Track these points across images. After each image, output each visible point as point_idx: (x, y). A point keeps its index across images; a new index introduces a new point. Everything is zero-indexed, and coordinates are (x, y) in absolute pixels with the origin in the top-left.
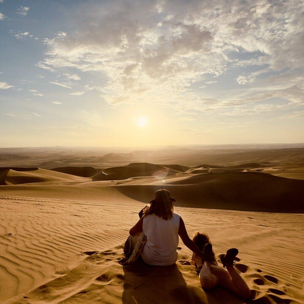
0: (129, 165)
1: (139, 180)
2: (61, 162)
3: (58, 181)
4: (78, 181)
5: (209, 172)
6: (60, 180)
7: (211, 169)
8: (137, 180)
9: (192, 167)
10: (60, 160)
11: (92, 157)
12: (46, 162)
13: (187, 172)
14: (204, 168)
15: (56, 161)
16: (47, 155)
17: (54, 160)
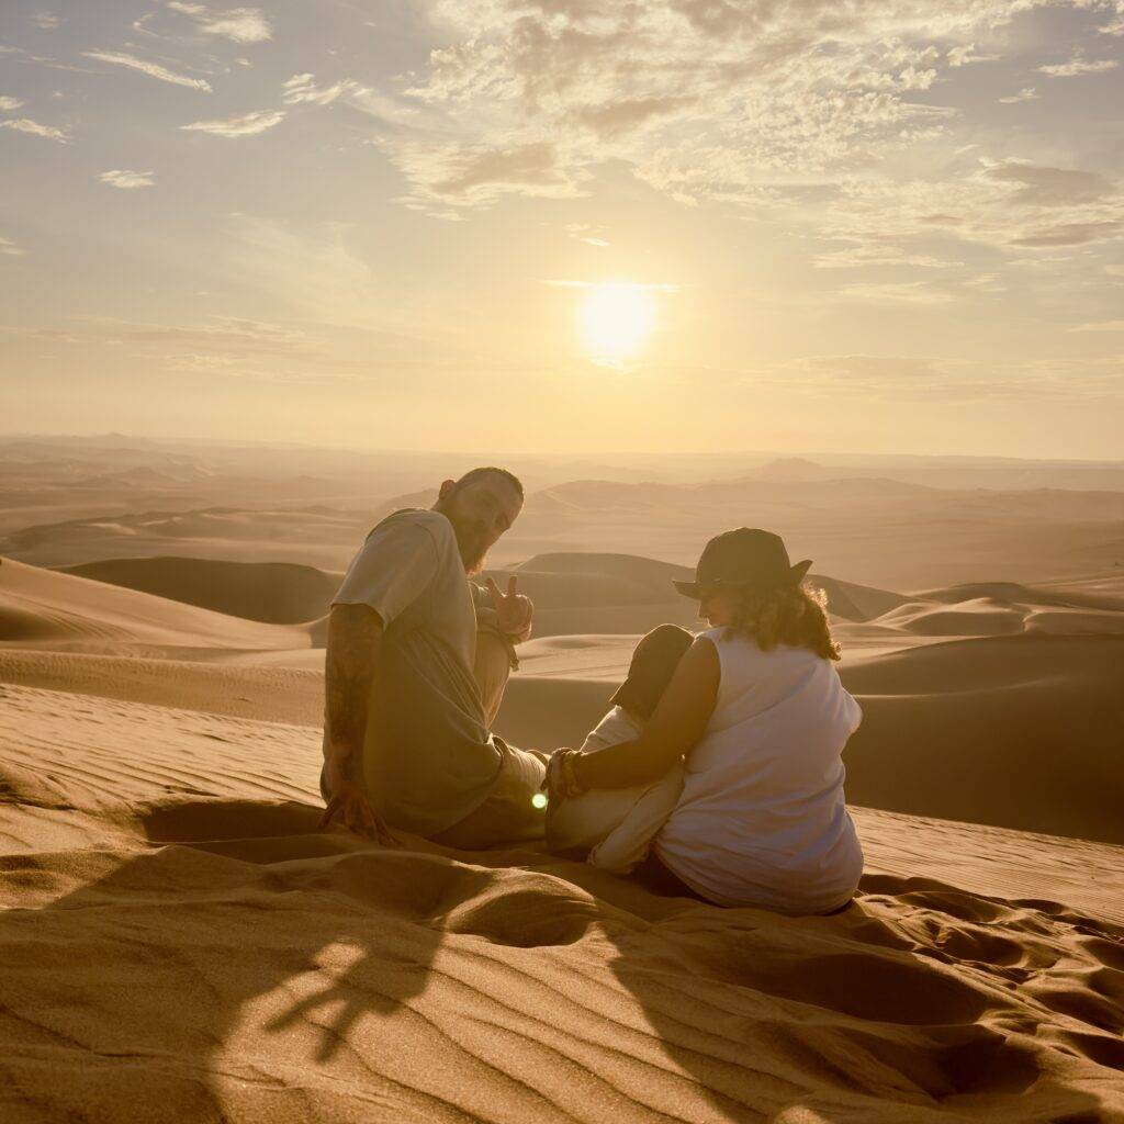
0: (531, 565)
1: (589, 651)
2: (131, 531)
3: (110, 639)
4: (226, 644)
5: (1027, 628)
6: (120, 631)
7: (1038, 611)
8: (576, 652)
9: (919, 592)
10: (126, 519)
11: (319, 509)
12: (44, 528)
13: (881, 622)
14: (993, 603)
15: (99, 520)
16: (52, 484)
17: (86, 517)
